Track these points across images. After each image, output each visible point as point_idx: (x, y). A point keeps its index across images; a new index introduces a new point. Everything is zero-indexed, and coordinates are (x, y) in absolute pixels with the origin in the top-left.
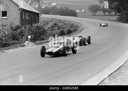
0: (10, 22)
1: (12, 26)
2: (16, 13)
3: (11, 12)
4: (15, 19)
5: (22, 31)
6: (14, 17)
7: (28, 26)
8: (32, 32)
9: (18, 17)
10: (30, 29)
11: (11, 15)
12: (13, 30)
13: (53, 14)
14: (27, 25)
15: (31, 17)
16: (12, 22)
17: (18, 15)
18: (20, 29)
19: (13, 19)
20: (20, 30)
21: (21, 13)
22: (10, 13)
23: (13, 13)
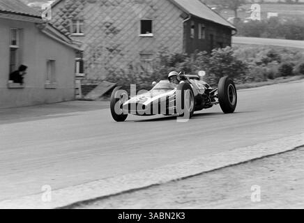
0: (159, 45)
1: (164, 55)
2: (174, 25)
3: (163, 22)
4: (170, 38)
5: (187, 67)
6: (170, 35)
7: (200, 54)
8: (210, 69)
9: (180, 33)
10: (207, 62)
11: (163, 29)
12: (167, 65)
13: (269, 37)
14: (198, 52)
15: (212, 36)
16: (165, 46)
17: (178, 28)
18: (183, 61)
19: (167, 39)
20: (182, 64)
21: (186, 24)
22: (159, 25)
23: (167, 25)
